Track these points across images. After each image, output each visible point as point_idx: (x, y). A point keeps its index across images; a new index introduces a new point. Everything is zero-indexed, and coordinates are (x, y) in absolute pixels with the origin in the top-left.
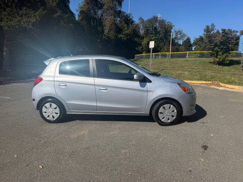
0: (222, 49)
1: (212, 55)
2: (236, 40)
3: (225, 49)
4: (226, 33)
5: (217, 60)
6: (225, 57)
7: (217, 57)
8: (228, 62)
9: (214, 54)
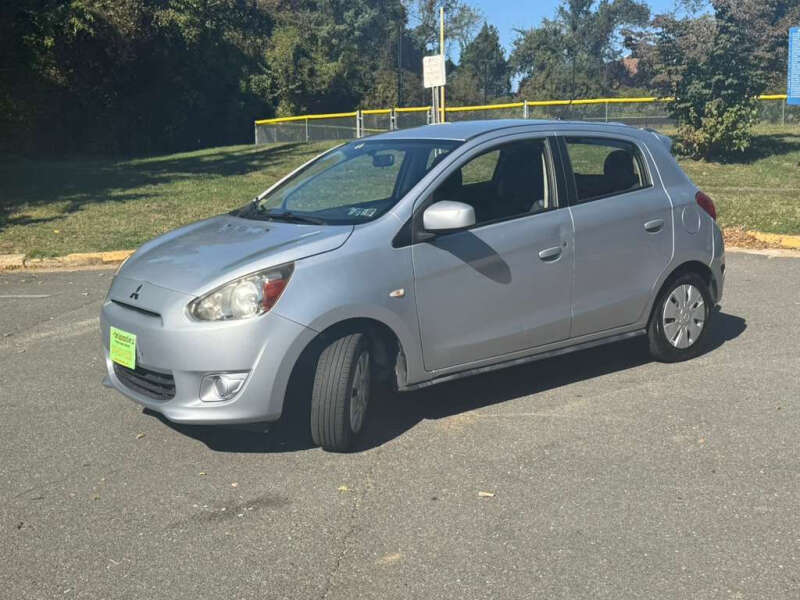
0: (720, 85)
1: (677, 115)
2: (772, 49)
3: (730, 86)
4: (731, 19)
5: (700, 136)
6: (734, 125)
7: (699, 125)
8: (745, 144)
9: (687, 110)
